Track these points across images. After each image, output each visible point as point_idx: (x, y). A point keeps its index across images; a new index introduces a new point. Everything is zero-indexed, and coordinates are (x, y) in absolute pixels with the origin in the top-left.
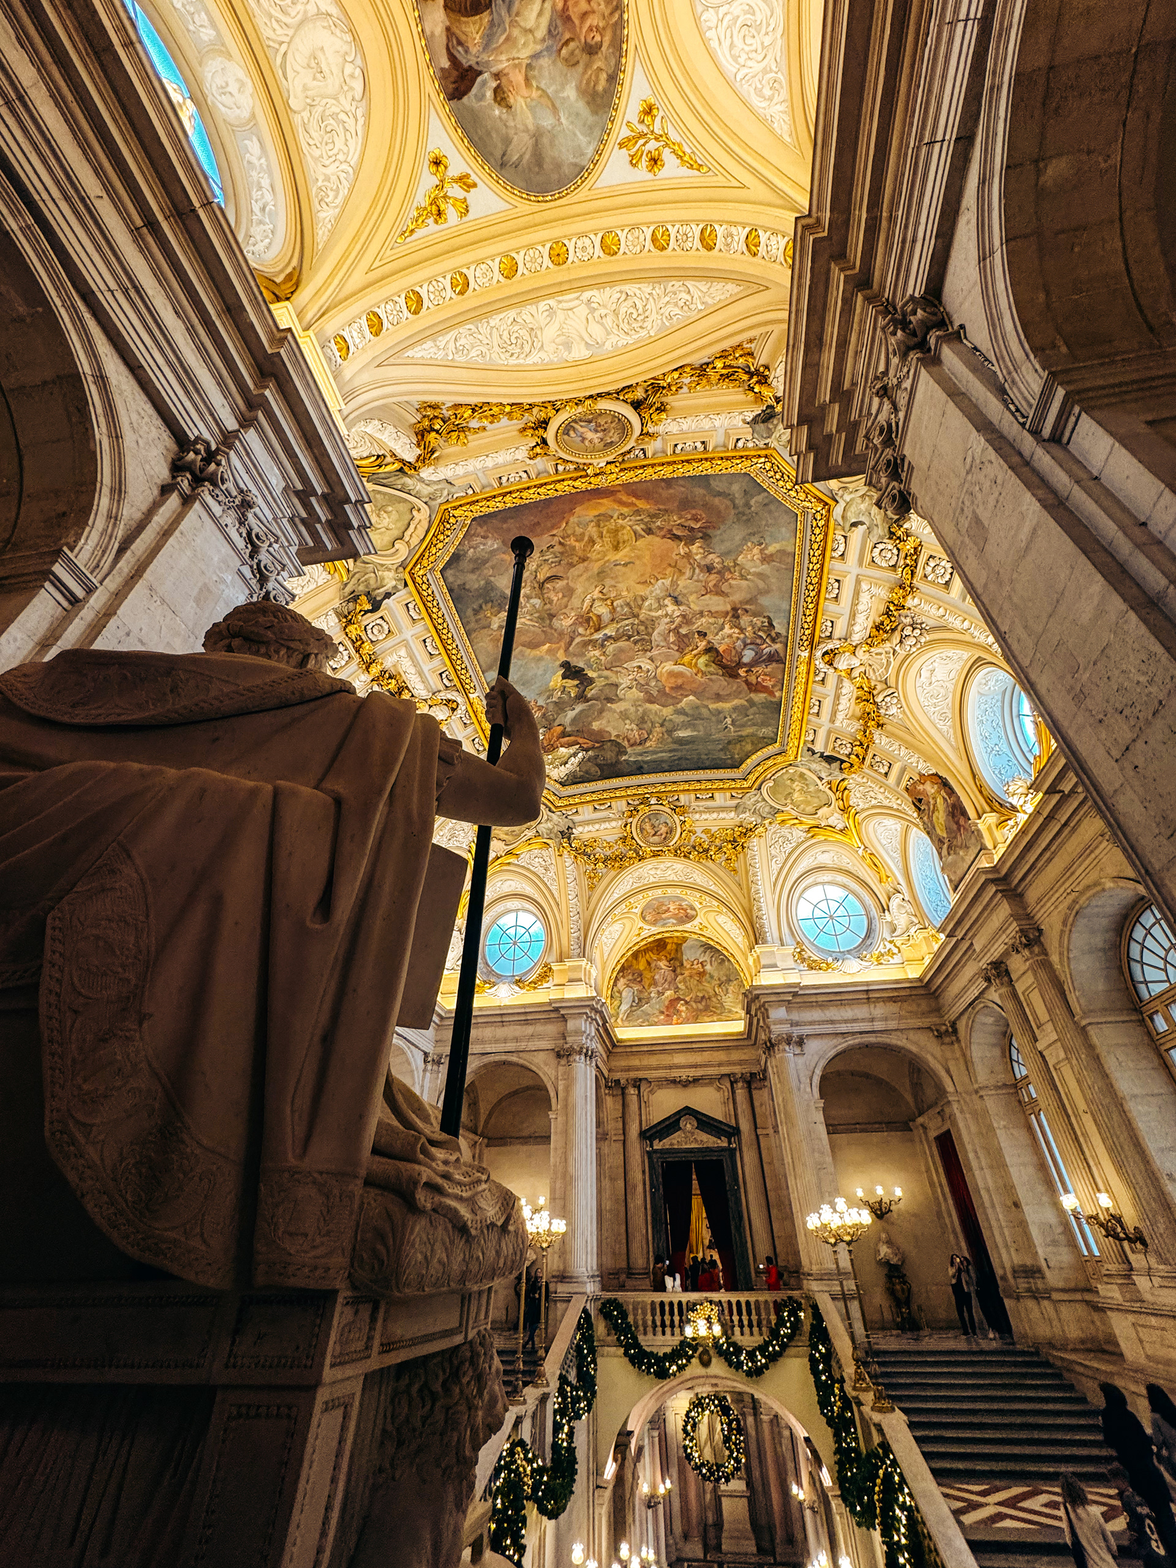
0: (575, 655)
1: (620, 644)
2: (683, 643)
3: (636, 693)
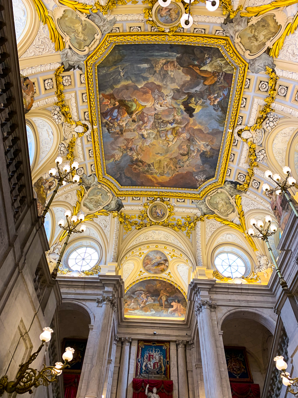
0: (186, 119)
1: (167, 119)
2: (141, 117)
3: (165, 92)
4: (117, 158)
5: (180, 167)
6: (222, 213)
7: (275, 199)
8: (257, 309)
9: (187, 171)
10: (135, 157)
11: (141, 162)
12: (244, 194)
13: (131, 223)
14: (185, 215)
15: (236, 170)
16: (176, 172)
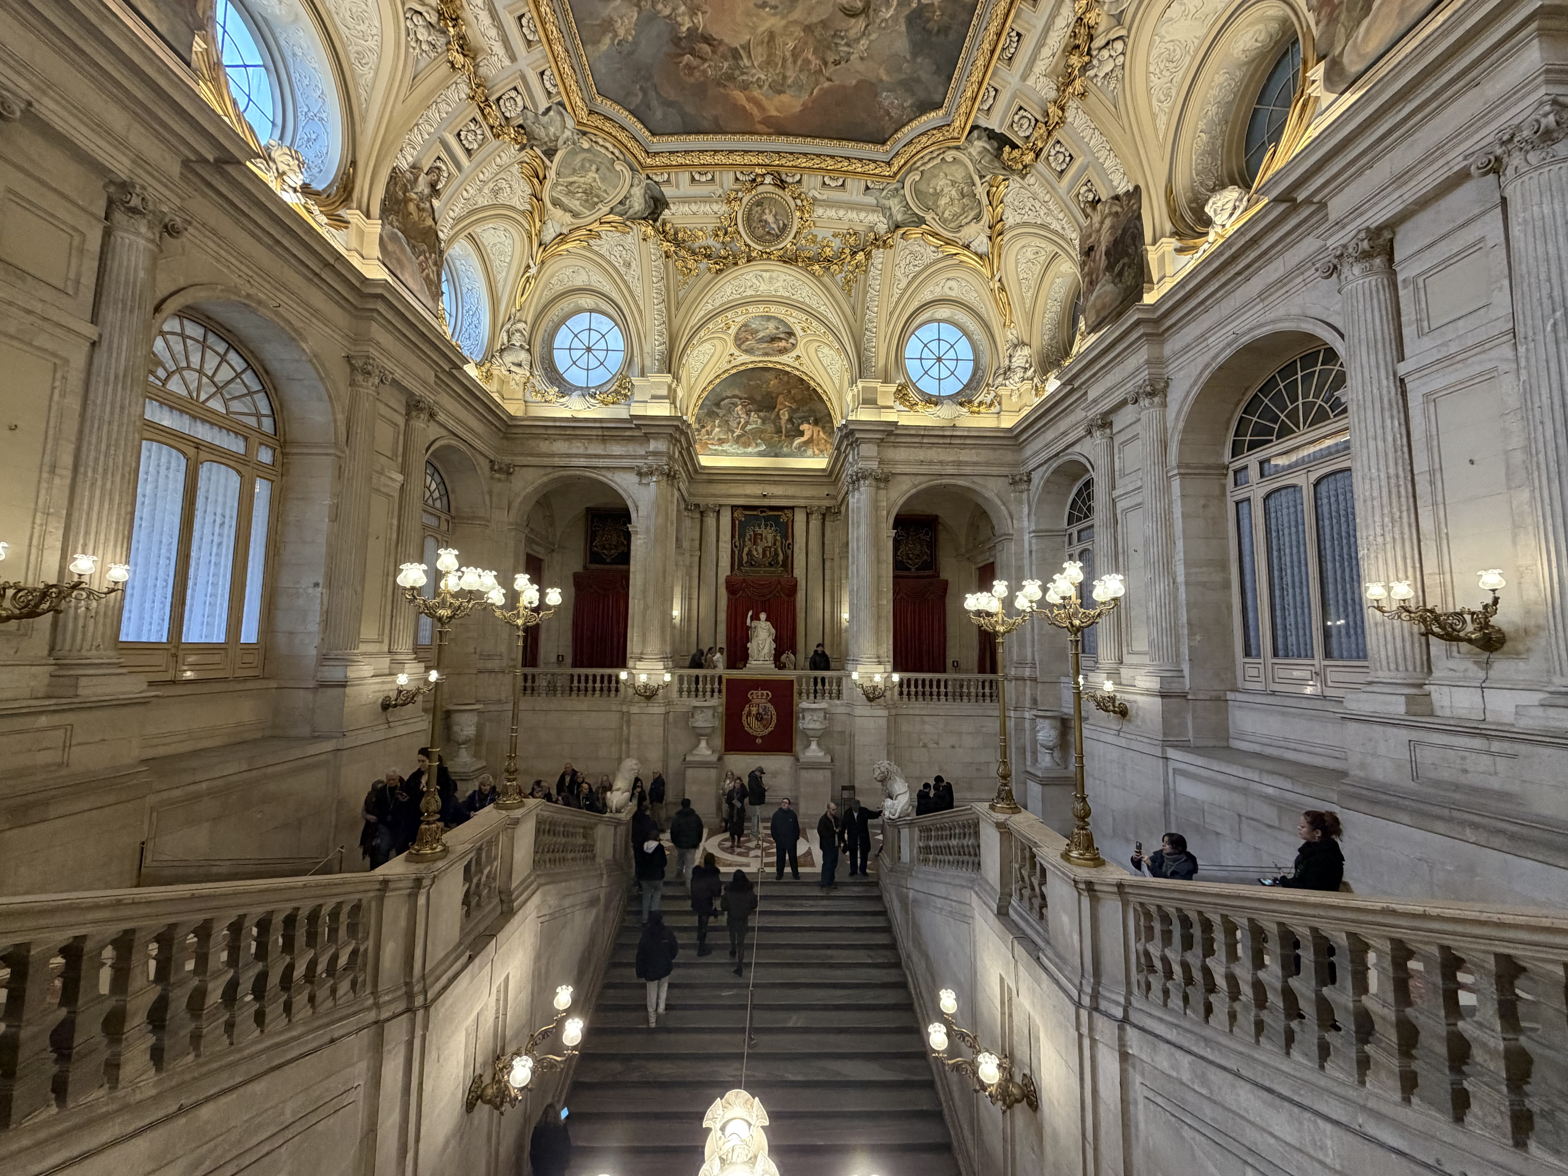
4: (622, 32)
5: (836, 63)
6: (944, 221)
7: (1097, 225)
8: (976, 479)
9: (859, 77)
10: (686, 24)
11: (707, 39)
12: (1017, 178)
13: (694, 253)
14: (843, 228)
15: (1014, 96)
16: (822, 79)
